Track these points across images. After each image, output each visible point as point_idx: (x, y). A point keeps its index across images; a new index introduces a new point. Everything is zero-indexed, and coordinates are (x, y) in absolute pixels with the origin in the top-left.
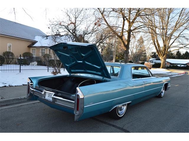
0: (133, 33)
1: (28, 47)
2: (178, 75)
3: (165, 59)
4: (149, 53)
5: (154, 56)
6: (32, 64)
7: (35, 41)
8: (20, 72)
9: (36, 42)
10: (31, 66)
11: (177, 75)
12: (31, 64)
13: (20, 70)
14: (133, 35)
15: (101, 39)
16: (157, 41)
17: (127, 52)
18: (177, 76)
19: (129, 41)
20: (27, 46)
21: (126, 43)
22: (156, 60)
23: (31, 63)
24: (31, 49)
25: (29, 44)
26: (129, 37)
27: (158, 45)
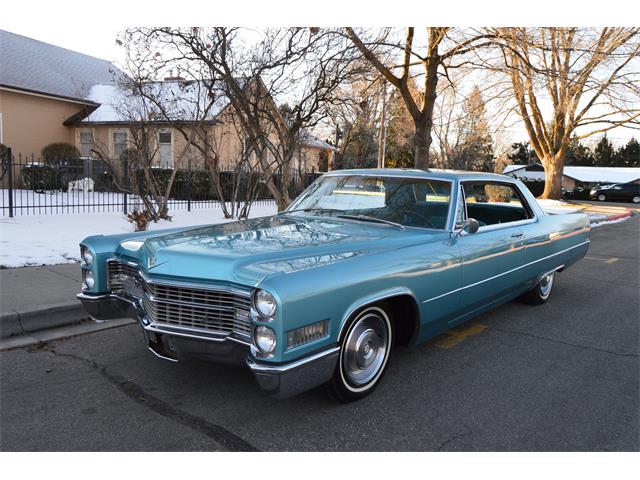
0: (446, 68)
1: (65, 124)
2: (609, 222)
3: (559, 167)
4: (501, 147)
5: (522, 156)
6: (76, 187)
7: (92, 102)
8: (11, 215)
9: (94, 107)
10: (71, 194)
11: (605, 222)
12: (70, 188)
13: (11, 207)
14: (447, 76)
15: (323, 85)
16: (533, 101)
17: (422, 139)
18: (604, 226)
19: (430, 97)
20: (63, 121)
21: (421, 107)
22: (528, 169)
23: (70, 184)
24: (78, 132)
25: (69, 113)
26: (432, 81)
27: (537, 114)
